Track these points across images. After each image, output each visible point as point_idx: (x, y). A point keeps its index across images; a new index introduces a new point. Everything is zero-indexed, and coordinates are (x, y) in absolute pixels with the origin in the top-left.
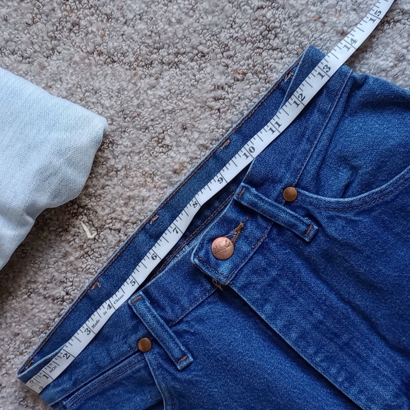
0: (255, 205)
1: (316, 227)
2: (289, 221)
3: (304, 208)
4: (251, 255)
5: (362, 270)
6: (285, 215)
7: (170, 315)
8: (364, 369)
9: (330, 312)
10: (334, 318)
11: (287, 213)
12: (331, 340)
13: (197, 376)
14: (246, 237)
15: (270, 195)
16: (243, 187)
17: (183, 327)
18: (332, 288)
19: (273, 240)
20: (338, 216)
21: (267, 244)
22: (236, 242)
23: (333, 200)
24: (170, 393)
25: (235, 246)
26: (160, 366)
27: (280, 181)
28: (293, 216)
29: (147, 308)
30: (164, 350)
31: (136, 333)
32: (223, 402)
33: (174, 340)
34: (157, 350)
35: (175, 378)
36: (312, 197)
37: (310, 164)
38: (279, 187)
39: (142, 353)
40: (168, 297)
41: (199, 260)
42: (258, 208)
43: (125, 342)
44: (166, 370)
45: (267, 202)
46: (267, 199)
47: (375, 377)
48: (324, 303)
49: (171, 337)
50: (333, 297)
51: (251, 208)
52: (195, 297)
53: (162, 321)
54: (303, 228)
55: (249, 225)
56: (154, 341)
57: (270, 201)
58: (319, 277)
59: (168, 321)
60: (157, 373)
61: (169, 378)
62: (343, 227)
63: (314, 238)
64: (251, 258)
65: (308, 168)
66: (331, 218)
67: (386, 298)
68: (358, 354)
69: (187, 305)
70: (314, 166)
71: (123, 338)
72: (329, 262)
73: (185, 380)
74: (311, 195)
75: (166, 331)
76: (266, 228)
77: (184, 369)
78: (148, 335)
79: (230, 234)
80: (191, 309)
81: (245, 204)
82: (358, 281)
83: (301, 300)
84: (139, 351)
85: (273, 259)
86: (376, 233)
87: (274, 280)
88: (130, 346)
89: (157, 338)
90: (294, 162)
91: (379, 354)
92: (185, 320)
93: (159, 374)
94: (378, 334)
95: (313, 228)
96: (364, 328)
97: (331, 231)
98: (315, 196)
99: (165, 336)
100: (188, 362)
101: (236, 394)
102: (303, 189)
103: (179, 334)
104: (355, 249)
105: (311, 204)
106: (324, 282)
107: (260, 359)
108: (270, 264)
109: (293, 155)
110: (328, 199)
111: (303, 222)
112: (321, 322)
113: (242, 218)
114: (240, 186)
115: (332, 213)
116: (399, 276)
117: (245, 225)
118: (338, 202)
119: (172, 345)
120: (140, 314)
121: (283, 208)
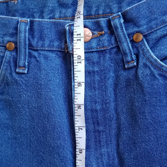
0: (116, 28)
1: (135, 64)
2: (126, 50)
3: (138, 50)
4: (94, 50)
5: (137, 104)
6: (126, 45)
7: (34, 43)
8: (96, 150)
9: (105, 110)
10: (104, 115)
11: (128, 45)
12: (94, 123)
13: (22, 82)
14: (100, 40)
15: (128, 30)
16: (119, 15)
17: (35, 54)
18: (116, 100)
19: (110, 53)
20: (149, 67)
21: (106, 52)
22: (93, 38)
23: (155, 57)
24: (4, 78)
25: (91, 39)
26: (9, 62)
27: (139, 27)
28: (130, 50)
29: (25, 30)
30: (17, 57)
31: (11, 37)
32: (23, 104)
33: (26, 56)
34: (14, 53)
35: (11, 74)
36: (146, 47)
37: (161, 30)
38: (136, 29)
39: (6, 49)
40: (40, 34)
41: (69, 30)
42: (117, 31)
43: (3, 38)
44: (10, 66)
45: (123, 32)
46: (124, 30)
47: (98, 158)
48: (106, 104)
49: (25, 53)
50: (112, 105)
51: (114, 29)
52: (53, 45)
53: (27, 42)
54: (129, 59)
55: (106, 35)
56: (16, 49)
57: (125, 32)
58: (115, 90)
59: (30, 45)
60: (5, 64)
61: (9, 71)
62: (147, 75)
63: (129, 69)
64: (92, 52)
65: (158, 31)
66: (145, 66)
67: (136, 128)
68: (100, 141)
69: (46, 45)
70: (162, 33)
71: (3, 35)
72: (126, 87)
73: (15, 79)
74: (147, 46)
75: (25, 49)
76: (112, 45)
77: (19, 73)
78: (16, 43)
79: (94, 32)
80: (46, 49)
81: (112, 24)
82: (131, 108)
83: (97, 92)
84: (5, 47)
85: (102, 62)
86: (160, 92)
87: (94, 72)
88: (3, 41)
89: (18, 48)
90: (153, 22)
91: (109, 150)
92: (39, 51)
93: (6, 66)
94: (118, 141)
95: (134, 63)
96: (114, 132)
97: (140, 72)
98: (148, 48)
99: (23, 51)
100: (23, 71)
101: (32, 105)
102: (146, 40)
103: (30, 56)
104: (143, 91)
105: (143, 50)
106: (115, 94)
107: (56, 100)
108: (98, 63)
109: (156, 18)
110: (152, 54)
111: (132, 56)
112: (96, 111)
113: (106, 30)
114: (118, 13)
115: (148, 63)
116: (151, 123)
117: (104, 34)
118: (156, 60)
119: (23, 58)
120: (20, 30)
121: (129, 41)
